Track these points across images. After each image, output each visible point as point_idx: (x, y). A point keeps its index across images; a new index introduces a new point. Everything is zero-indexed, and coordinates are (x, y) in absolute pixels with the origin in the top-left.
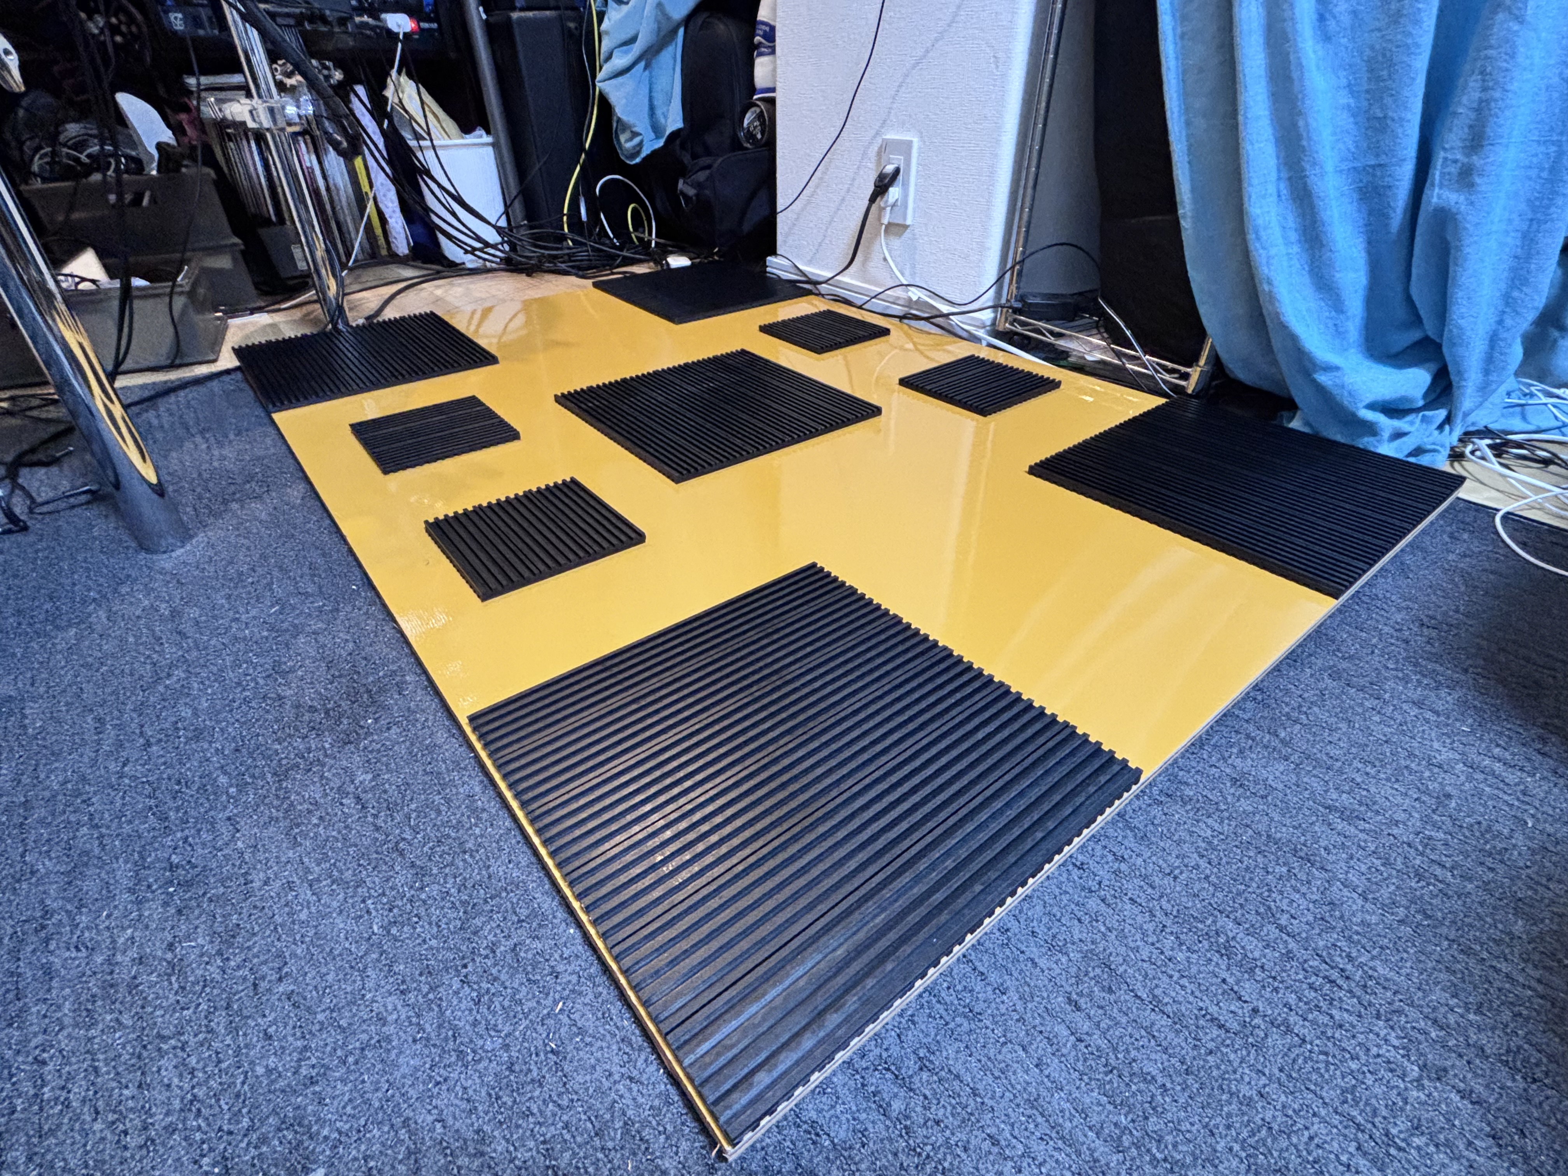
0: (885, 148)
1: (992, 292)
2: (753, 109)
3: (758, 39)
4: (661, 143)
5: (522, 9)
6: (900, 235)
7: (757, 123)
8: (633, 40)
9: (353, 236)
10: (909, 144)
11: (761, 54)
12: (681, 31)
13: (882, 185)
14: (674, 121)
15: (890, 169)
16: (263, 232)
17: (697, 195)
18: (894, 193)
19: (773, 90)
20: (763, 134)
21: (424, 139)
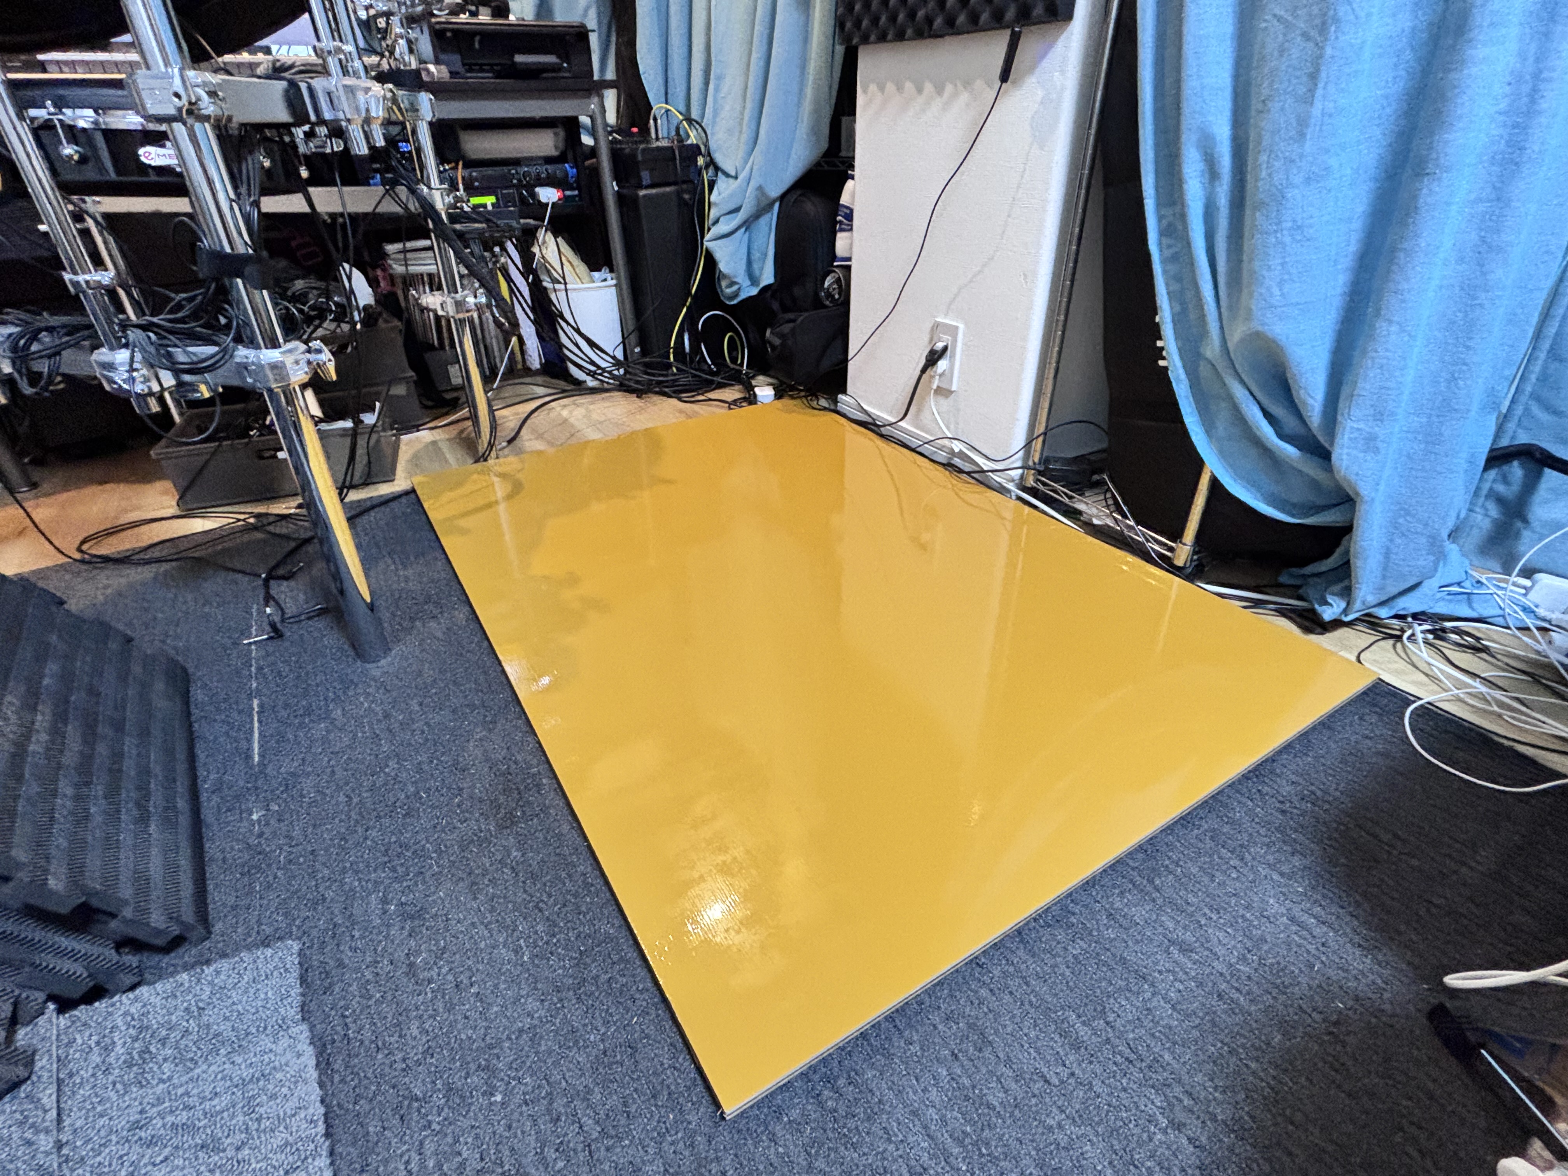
0: (936, 326)
1: (1021, 453)
2: (833, 275)
3: (839, 218)
4: (754, 291)
5: (647, 187)
6: (947, 397)
7: (835, 286)
8: (737, 210)
9: (498, 360)
10: (957, 328)
11: (842, 230)
12: (777, 205)
13: (933, 358)
14: (768, 277)
15: (940, 346)
16: (427, 356)
17: (782, 344)
18: (942, 365)
19: (849, 259)
20: (840, 294)
21: (560, 283)
